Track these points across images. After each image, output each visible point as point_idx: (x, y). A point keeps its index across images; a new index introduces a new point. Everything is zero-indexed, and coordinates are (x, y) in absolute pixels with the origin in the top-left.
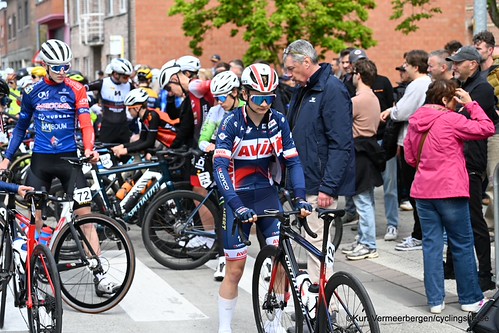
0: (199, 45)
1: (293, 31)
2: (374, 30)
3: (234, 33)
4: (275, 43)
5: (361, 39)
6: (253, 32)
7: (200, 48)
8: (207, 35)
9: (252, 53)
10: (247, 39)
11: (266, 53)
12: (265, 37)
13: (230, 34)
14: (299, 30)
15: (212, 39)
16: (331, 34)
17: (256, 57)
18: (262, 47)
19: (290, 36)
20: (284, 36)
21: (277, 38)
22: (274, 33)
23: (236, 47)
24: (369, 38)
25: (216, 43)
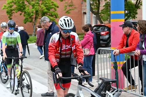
0: (11, 17)
1: (37, 14)
2: (58, 13)
3: (21, 14)
4: (32, 17)
5: (55, 16)
6: (26, 14)
7: (11, 18)
8: (13, 15)
9: (26, 20)
10: (24, 16)
11: (30, 20)
12: (29, 15)
13: (20, 14)
14: (38, 13)
15: (15, 16)
16: (47, 14)
17: (27, 21)
18: (28, 18)
19: (36, 15)
20: (34, 15)
21: (32, 16)
22: (32, 14)
23: (21, 18)
24: (57, 16)
25: (16, 17)
